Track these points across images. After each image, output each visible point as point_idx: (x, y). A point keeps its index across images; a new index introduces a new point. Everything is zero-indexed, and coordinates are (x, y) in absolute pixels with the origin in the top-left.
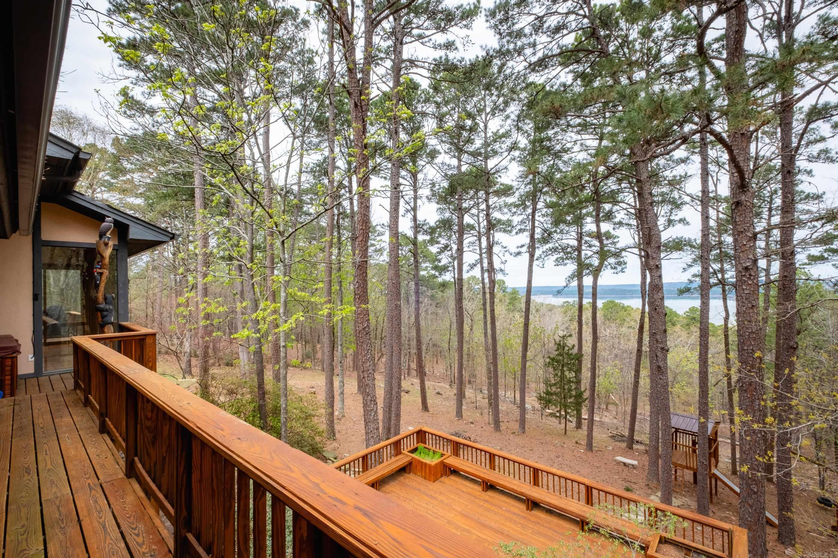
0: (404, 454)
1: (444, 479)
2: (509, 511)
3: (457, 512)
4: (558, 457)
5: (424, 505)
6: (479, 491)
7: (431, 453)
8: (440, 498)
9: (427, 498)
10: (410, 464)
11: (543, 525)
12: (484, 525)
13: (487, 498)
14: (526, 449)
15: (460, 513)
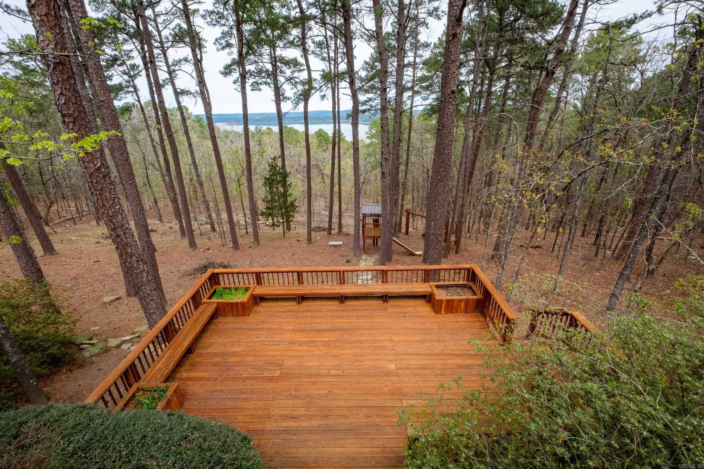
0: (205, 303)
1: (256, 309)
2: (329, 311)
3: (291, 331)
4: (294, 255)
5: (256, 340)
6: (296, 306)
7: (233, 291)
8: (267, 326)
9: (253, 332)
10: (217, 309)
11: (359, 310)
12: (320, 331)
13: (305, 308)
14: (268, 257)
15: (294, 331)
